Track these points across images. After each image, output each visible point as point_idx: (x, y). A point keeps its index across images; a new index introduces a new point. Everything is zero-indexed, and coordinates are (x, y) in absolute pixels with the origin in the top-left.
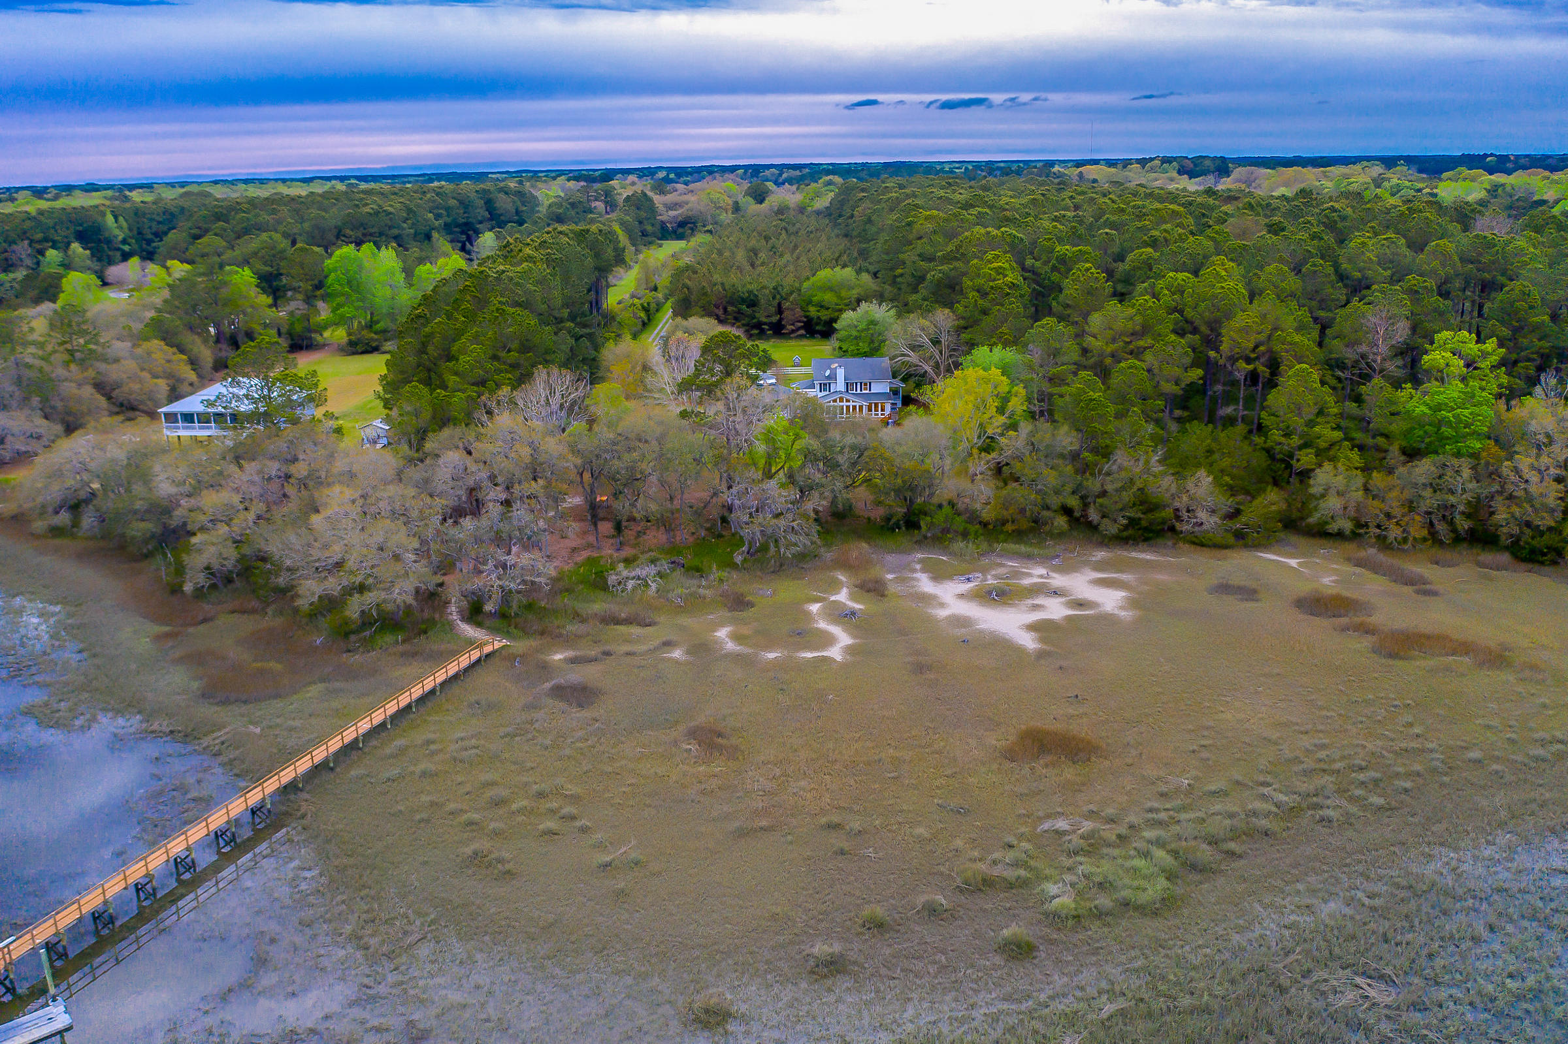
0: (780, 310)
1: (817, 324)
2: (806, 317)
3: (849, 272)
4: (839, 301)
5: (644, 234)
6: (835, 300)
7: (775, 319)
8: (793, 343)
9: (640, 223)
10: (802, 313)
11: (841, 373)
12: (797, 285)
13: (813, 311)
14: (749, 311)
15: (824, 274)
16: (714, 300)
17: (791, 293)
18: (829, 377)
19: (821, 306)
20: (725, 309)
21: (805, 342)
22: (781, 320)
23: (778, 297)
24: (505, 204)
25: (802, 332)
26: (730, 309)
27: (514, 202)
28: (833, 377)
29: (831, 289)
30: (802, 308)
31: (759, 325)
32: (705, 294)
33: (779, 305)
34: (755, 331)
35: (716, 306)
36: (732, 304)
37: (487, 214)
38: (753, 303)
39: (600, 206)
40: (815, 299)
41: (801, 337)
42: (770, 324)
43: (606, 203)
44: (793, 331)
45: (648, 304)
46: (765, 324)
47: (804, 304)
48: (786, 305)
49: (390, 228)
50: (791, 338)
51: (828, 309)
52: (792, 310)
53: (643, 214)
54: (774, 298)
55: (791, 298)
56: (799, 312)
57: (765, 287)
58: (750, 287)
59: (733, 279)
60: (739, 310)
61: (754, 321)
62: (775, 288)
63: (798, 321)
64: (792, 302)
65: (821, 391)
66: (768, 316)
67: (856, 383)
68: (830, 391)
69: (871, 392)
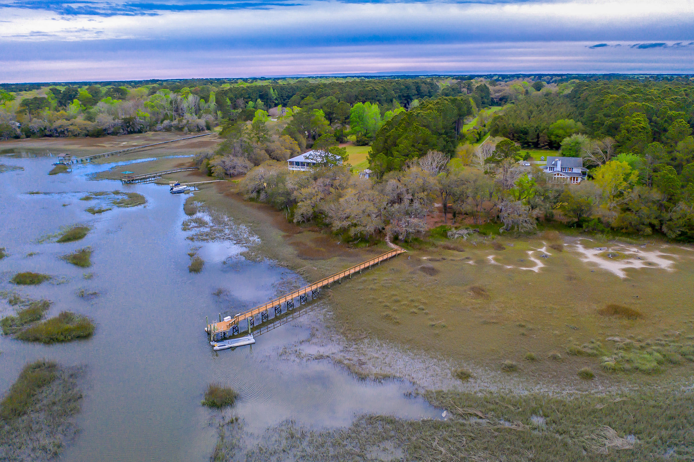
0: (538, 137)
1: (554, 144)
2: (550, 140)
3: (571, 122)
4: (564, 133)
5: (483, 103)
6: (562, 133)
7: (535, 140)
8: (542, 151)
9: (482, 98)
10: (548, 139)
11: (559, 163)
12: (547, 126)
13: (553, 138)
14: (524, 136)
15: (560, 122)
16: (508, 130)
17: (544, 129)
18: (554, 165)
19: (556, 135)
20: (513, 135)
21: (548, 151)
22: (538, 141)
23: (538, 131)
24: (424, 88)
25: (547, 147)
26: (515, 135)
27: (428, 88)
28: (556, 164)
29: (562, 128)
30: (548, 137)
31: (527, 143)
32: (505, 128)
33: (538, 134)
34: (526, 145)
35: (509, 133)
36: (517, 133)
37: (416, 93)
38: (526, 133)
39: (465, 90)
40: (555, 133)
41: (546, 149)
42: (533, 143)
43: (468, 89)
44: (543, 146)
45: (481, 132)
46: (531, 142)
47: (549, 135)
48: (541, 134)
49: (377, 96)
50: (542, 149)
51: (560, 137)
52: (543, 137)
53: (484, 94)
54: (536, 131)
55: (544, 132)
56: (547, 138)
57: (532, 127)
58: (525, 126)
59: (518, 122)
60: (520, 136)
61: (526, 141)
62: (537, 127)
63: (546, 142)
64: (544, 134)
65: (550, 171)
66: (532, 139)
67: (566, 168)
68: (554, 170)
69: (572, 172)
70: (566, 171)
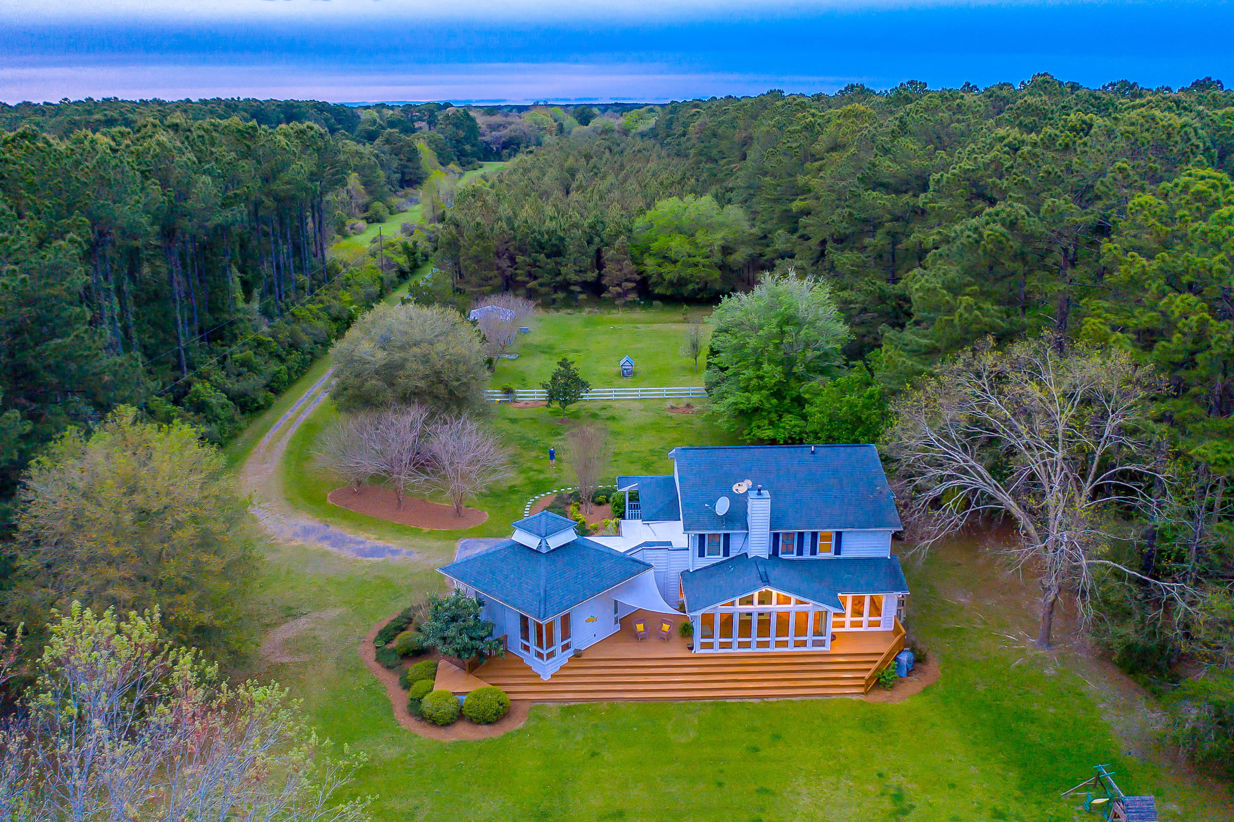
0: (599, 263)
1: (656, 284)
2: (640, 273)
3: (707, 202)
4: (693, 251)
5: (462, 155)
6: (687, 248)
7: (591, 276)
8: (619, 315)
9: (457, 142)
10: (633, 268)
11: (759, 510)
12: (625, 221)
13: (651, 265)
14: (550, 264)
15: (667, 206)
16: (493, 244)
17: (617, 235)
18: (727, 519)
19: (665, 258)
20: (512, 259)
21: (639, 314)
22: (600, 276)
23: (597, 240)
25: (632, 296)
26: (520, 259)
28: (737, 517)
29: (680, 230)
30: (634, 260)
31: (565, 286)
32: (481, 236)
33: (599, 251)
34: (560, 295)
35: (498, 255)
36: (524, 252)
38: (557, 251)
39: (423, 125)
40: (655, 246)
41: (631, 305)
42: (585, 285)
44: (619, 295)
46: (576, 283)
47: (636, 252)
48: (608, 253)
50: (615, 307)
51: (675, 262)
52: (618, 261)
53: (462, 134)
54: (589, 242)
55: (617, 244)
56: (629, 267)
57: (575, 226)
58: (550, 225)
59: (526, 212)
60: (535, 261)
61: (559, 279)
62: (592, 227)
63: (626, 280)
64: (618, 250)
65: (702, 554)
66: (581, 271)
67: (801, 535)
68: (726, 553)
69: (843, 555)
70: (800, 552)
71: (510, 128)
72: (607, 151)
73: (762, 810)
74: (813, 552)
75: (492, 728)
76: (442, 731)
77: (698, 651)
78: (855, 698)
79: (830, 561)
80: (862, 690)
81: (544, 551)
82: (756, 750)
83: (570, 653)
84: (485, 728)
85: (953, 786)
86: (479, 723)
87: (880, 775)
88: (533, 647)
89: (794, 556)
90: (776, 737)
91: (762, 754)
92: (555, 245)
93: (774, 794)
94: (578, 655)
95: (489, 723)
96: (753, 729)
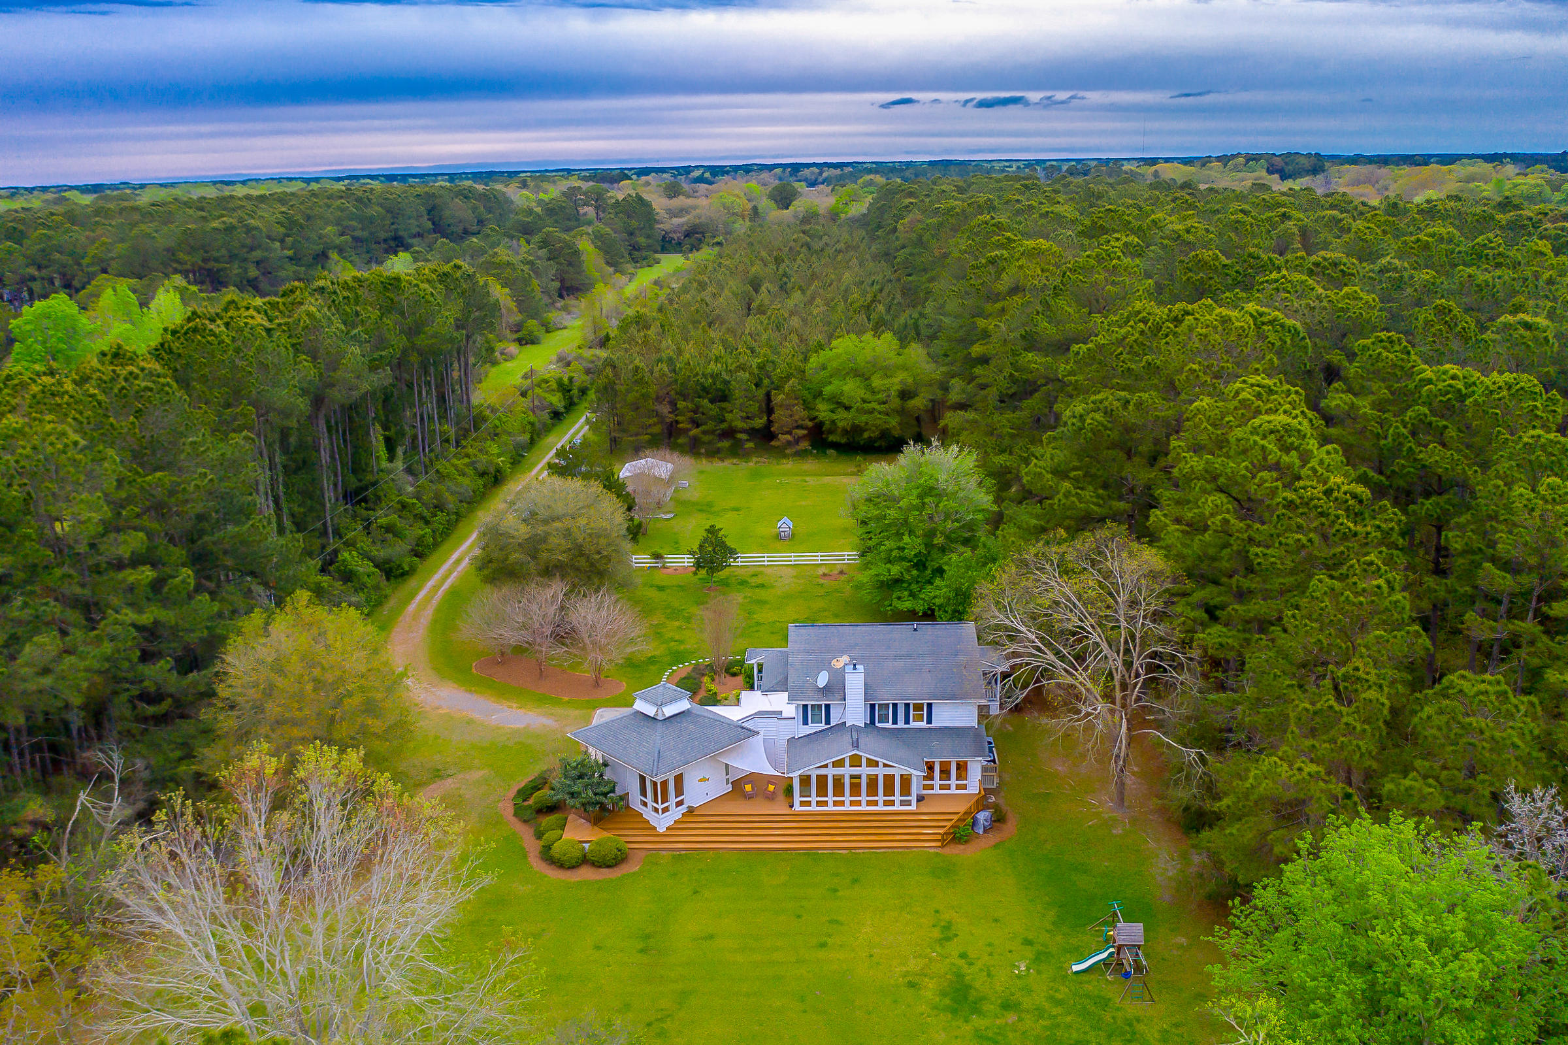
0: (768, 408)
1: (830, 432)
2: (813, 419)
3: (887, 341)
4: (868, 396)
6: (861, 393)
7: (759, 423)
8: (789, 465)
10: (805, 413)
11: (855, 683)
12: (798, 362)
13: (823, 411)
14: (713, 409)
15: (845, 345)
16: (653, 389)
17: (788, 377)
18: (827, 690)
19: (839, 404)
20: (673, 404)
21: (810, 465)
22: (770, 422)
23: (766, 381)
25: (804, 445)
26: (681, 404)
28: (836, 689)
29: (857, 373)
30: (807, 406)
31: (729, 433)
32: (640, 382)
33: (768, 395)
34: (726, 444)
35: (658, 399)
36: (685, 397)
38: (722, 397)
39: (590, 211)
40: (828, 390)
41: (802, 455)
42: (753, 433)
43: (597, 208)
44: (789, 443)
46: (743, 431)
47: (809, 397)
48: (778, 398)
50: (785, 456)
51: (847, 408)
52: (788, 407)
53: (634, 223)
54: (758, 385)
55: (787, 388)
56: (800, 412)
57: (742, 367)
58: (713, 367)
59: (690, 350)
60: (698, 407)
61: (724, 426)
62: (761, 367)
63: (798, 427)
64: (787, 395)
65: (805, 723)
66: (748, 418)
67: (895, 705)
68: (828, 722)
69: (933, 725)
70: (895, 722)
71: (694, 213)
72: (804, 250)
73: (830, 936)
74: (907, 722)
75: (611, 870)
76: (568, 873)
77: (797, 808)
78: (932, 850)
79: (921, 730)
80: (939, 844)
81: (660, 718)
82: (836, 891)
83: (683, 809)
84: (605, 870)
85: (996, 921)
86: (600, 867)
87: (937, 912)
88: (650, 803)
89: (889, 725)
90: (855, 881)
91: (840, 894)
92: (720, 390)
93: (842, 924)
94: (691, 810)
95: (609, 867)
96: (837, 875)
